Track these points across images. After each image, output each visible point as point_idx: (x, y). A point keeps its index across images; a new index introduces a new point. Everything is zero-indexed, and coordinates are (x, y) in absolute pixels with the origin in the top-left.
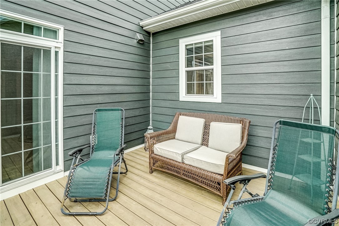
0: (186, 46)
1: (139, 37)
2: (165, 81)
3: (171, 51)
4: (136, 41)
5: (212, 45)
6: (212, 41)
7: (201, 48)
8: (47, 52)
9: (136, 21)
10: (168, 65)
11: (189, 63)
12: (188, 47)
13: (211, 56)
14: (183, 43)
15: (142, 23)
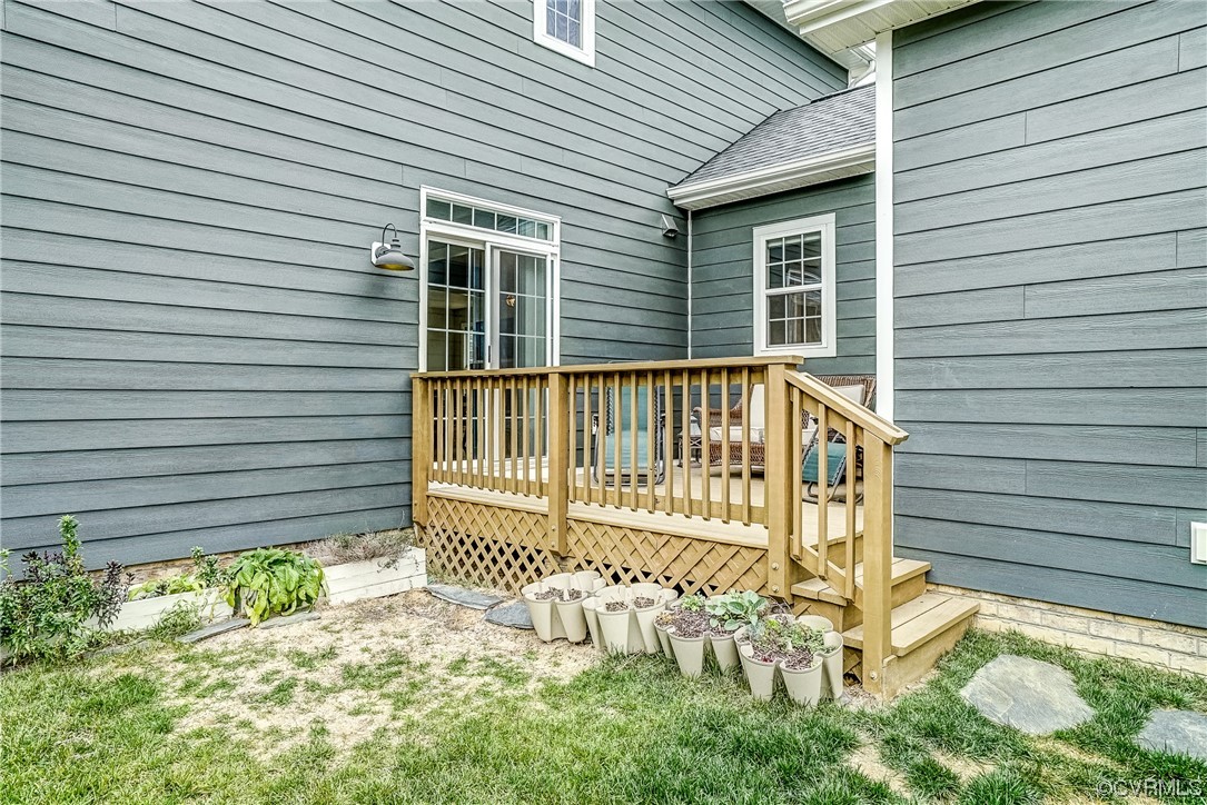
0: (768, 242)
1: (668, 223)
2: (722, 321)
3: (736, 252)
4: (660, 233)
5: (819, 241)
6: (819, 233)
7: (798, 245)
8: (541, 262)
9: (661, 188)
10: (728, 285)
11: (775, 278)
12: (771, 245)
13: (817, 264)
14: (762, 236)
15: (672, 193)
